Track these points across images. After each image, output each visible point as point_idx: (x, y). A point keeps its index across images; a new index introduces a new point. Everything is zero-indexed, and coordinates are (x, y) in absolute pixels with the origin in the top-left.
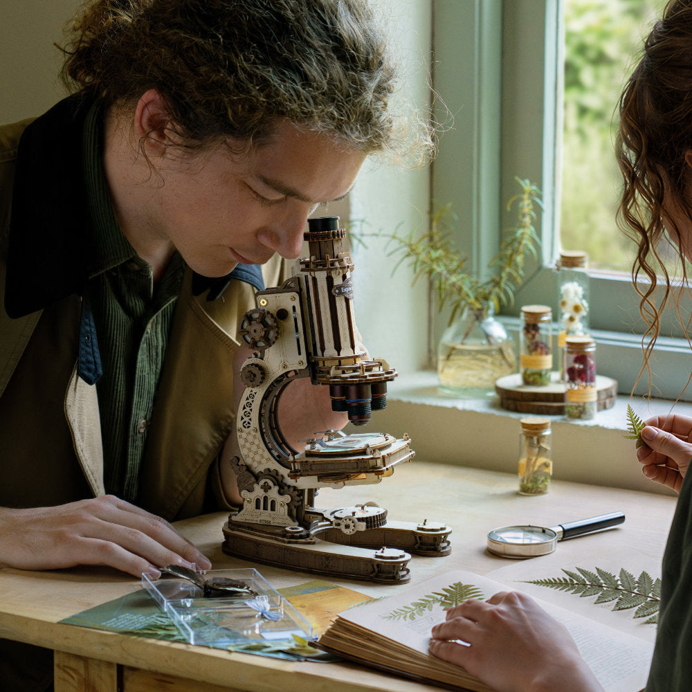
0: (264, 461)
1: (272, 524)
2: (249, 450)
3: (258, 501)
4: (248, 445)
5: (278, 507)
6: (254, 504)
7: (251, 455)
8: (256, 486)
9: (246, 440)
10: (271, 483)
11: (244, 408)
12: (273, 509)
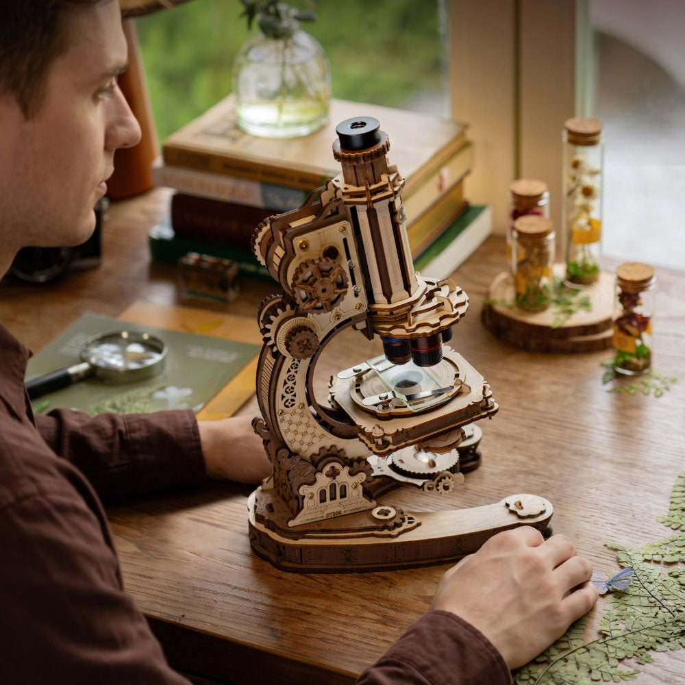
0: (316, 440)
1: (343, 513)
2: (296, 432)
3: (323, 493)
4: (293, 427)
5: (350, 491)
6: (317, 498)
7: (299, 438)
8: (318, 476)
9: (290, 423)
10: (337, 466)
11: (285, 383)
12: (343, 496)
